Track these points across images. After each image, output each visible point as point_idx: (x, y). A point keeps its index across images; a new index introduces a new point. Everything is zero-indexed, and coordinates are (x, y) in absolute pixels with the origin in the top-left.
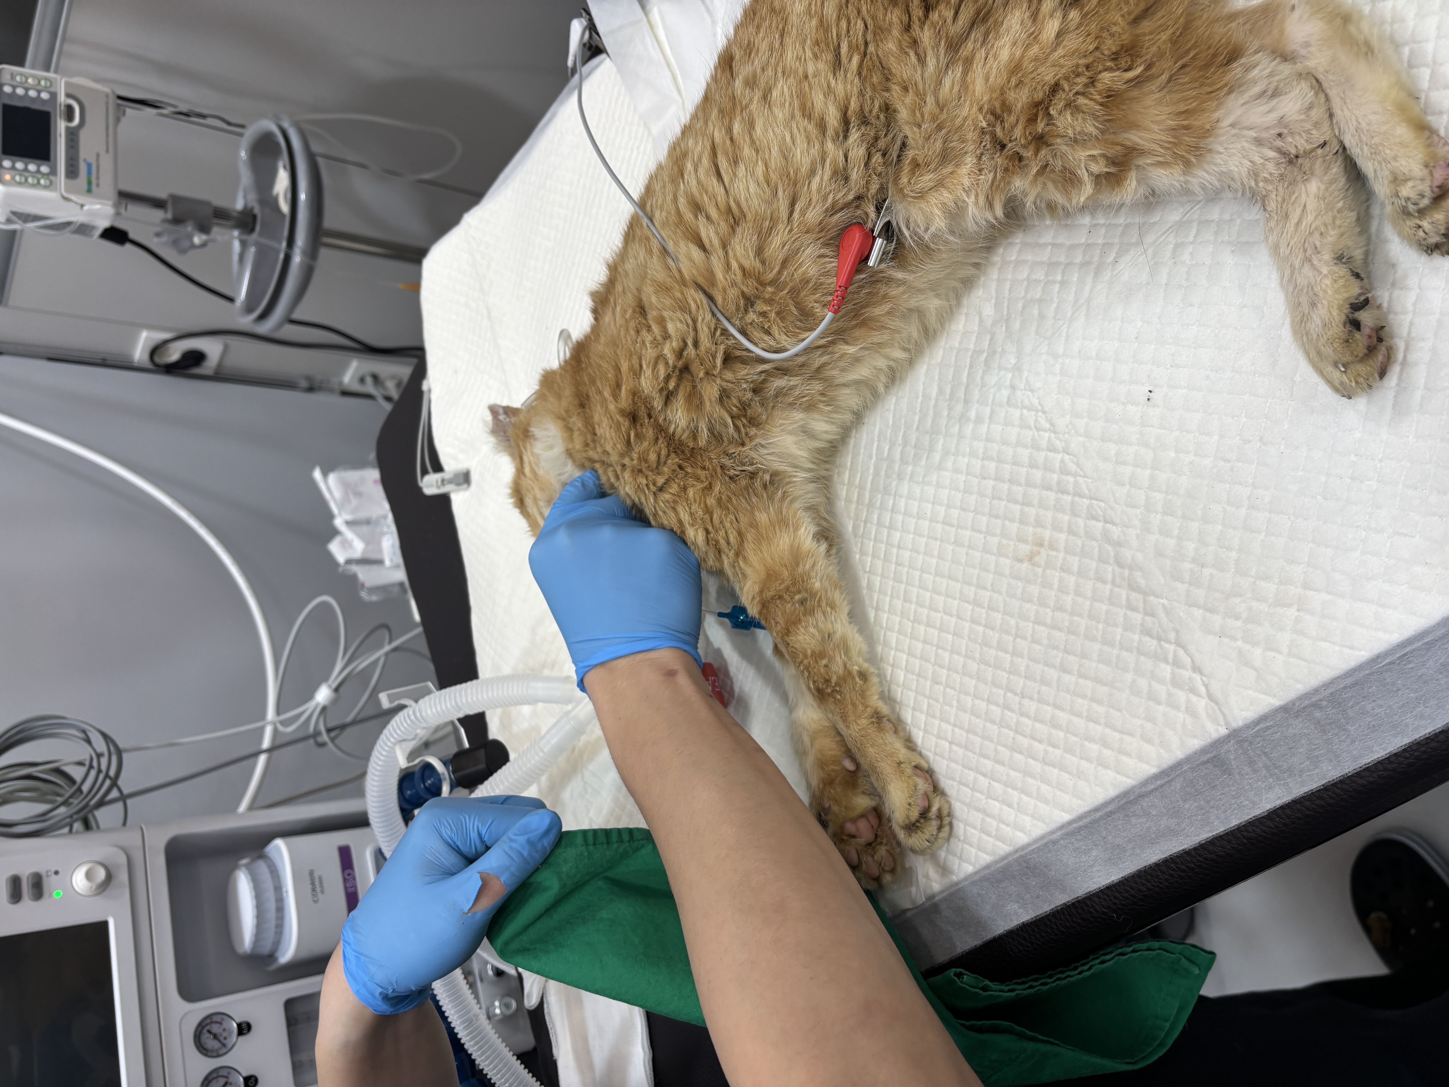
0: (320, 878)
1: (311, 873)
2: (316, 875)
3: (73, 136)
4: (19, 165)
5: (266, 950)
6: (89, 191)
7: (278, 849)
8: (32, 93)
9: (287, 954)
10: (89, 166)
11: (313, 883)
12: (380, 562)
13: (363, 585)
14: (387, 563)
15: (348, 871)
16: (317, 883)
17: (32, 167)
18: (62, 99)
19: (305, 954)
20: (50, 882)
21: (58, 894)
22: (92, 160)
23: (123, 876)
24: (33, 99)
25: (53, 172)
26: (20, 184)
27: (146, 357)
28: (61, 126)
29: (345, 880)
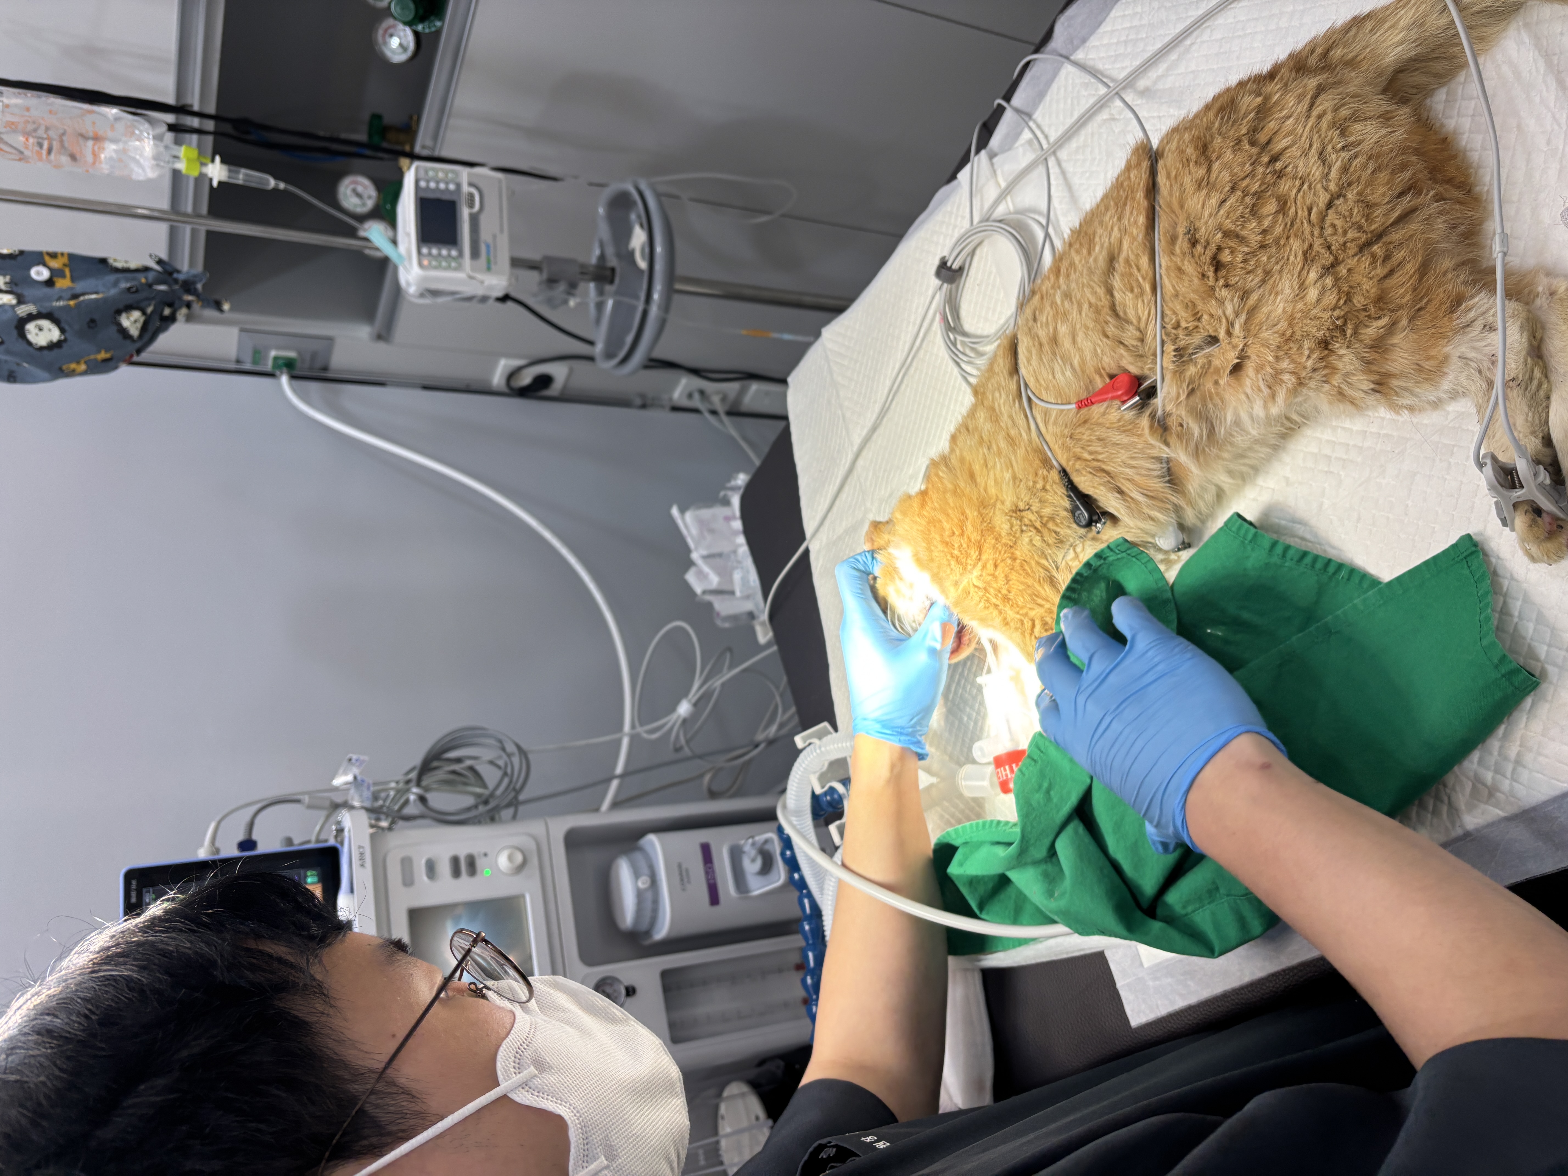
0: (687, 871)
1: (680, 866)
2: (684, 867)
3: (474, 220)
4: (435, 251)
5: (644, 927)
6: (489, 269)
7: (652, 844)
8: (442, 186)
9: (662, 932)
10: (488, 246)
11: (681, 874)
12: (732, 593)
13: (718, 614)
14: (738, 594)
15: (709, 865)
16: (684, 873)
17: (444, 252)
18: (466, 189)
19: (676, 933)
20: (480, 863)
21: (487, 872)
22: (490, 241)
23: (535, 861)
24: (442, 192)
25: (461, 254)
26: (436, 268)
27: (503, 382)
28: (465, 213)
29: (707, 873)
